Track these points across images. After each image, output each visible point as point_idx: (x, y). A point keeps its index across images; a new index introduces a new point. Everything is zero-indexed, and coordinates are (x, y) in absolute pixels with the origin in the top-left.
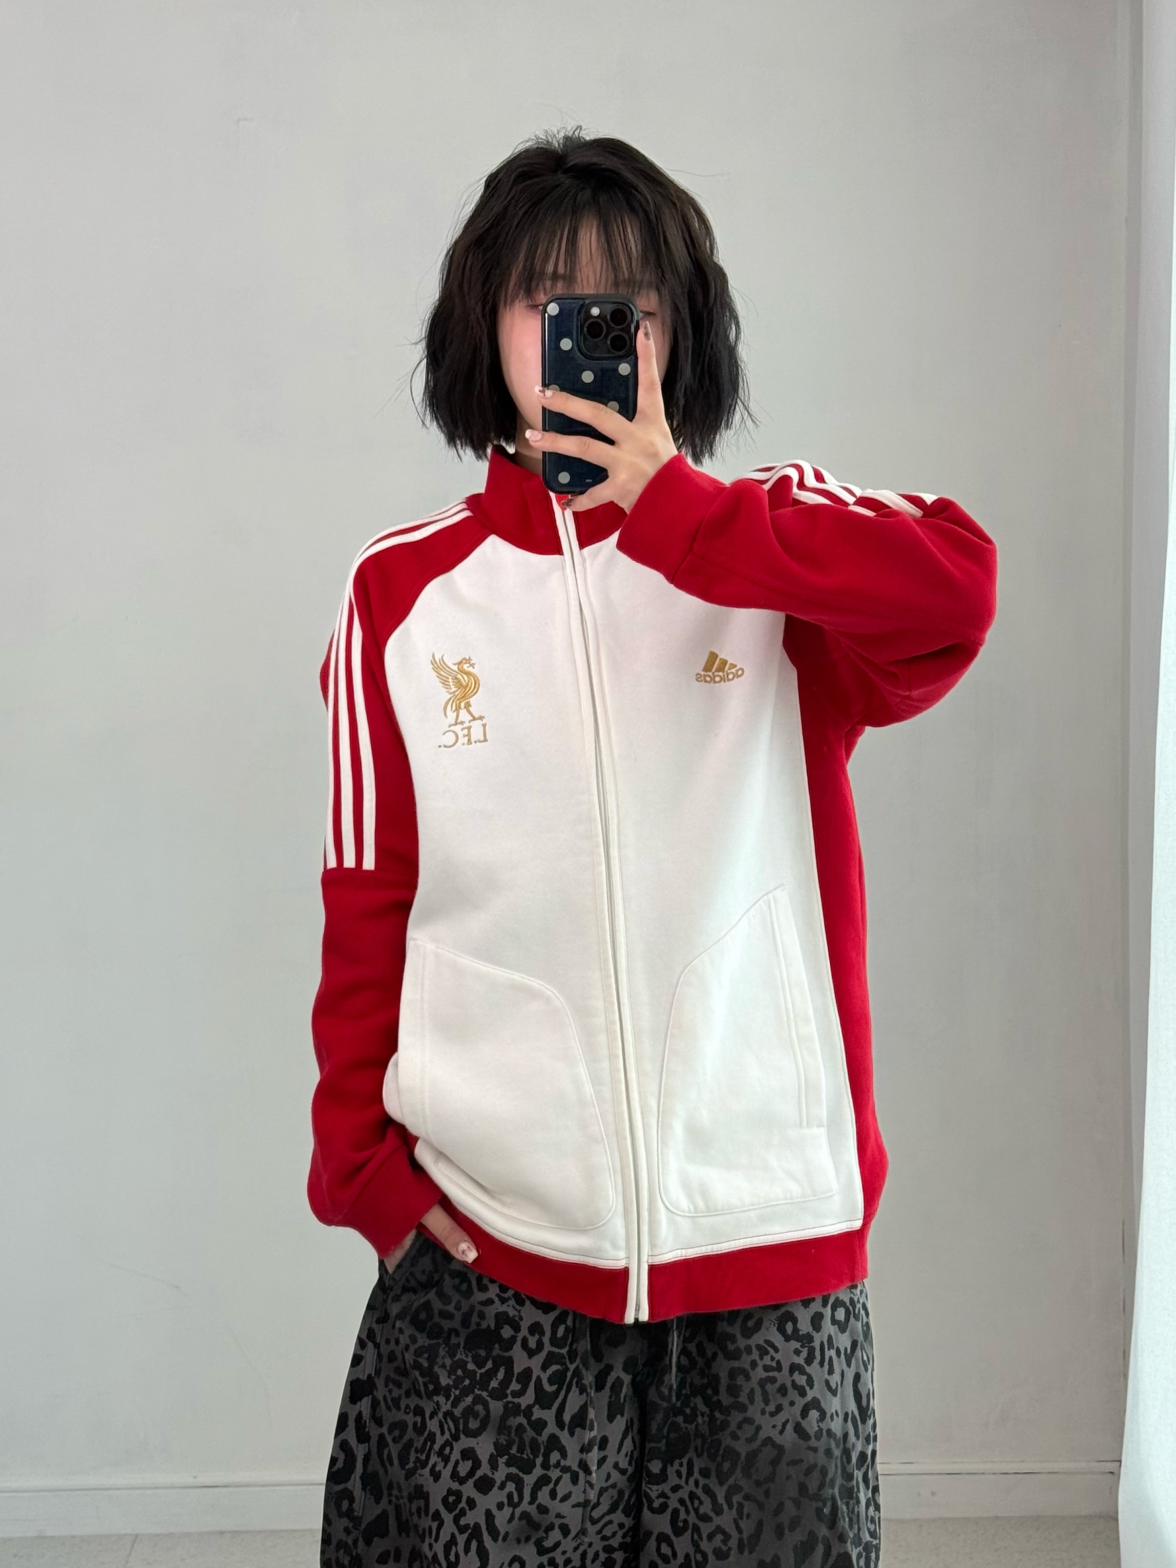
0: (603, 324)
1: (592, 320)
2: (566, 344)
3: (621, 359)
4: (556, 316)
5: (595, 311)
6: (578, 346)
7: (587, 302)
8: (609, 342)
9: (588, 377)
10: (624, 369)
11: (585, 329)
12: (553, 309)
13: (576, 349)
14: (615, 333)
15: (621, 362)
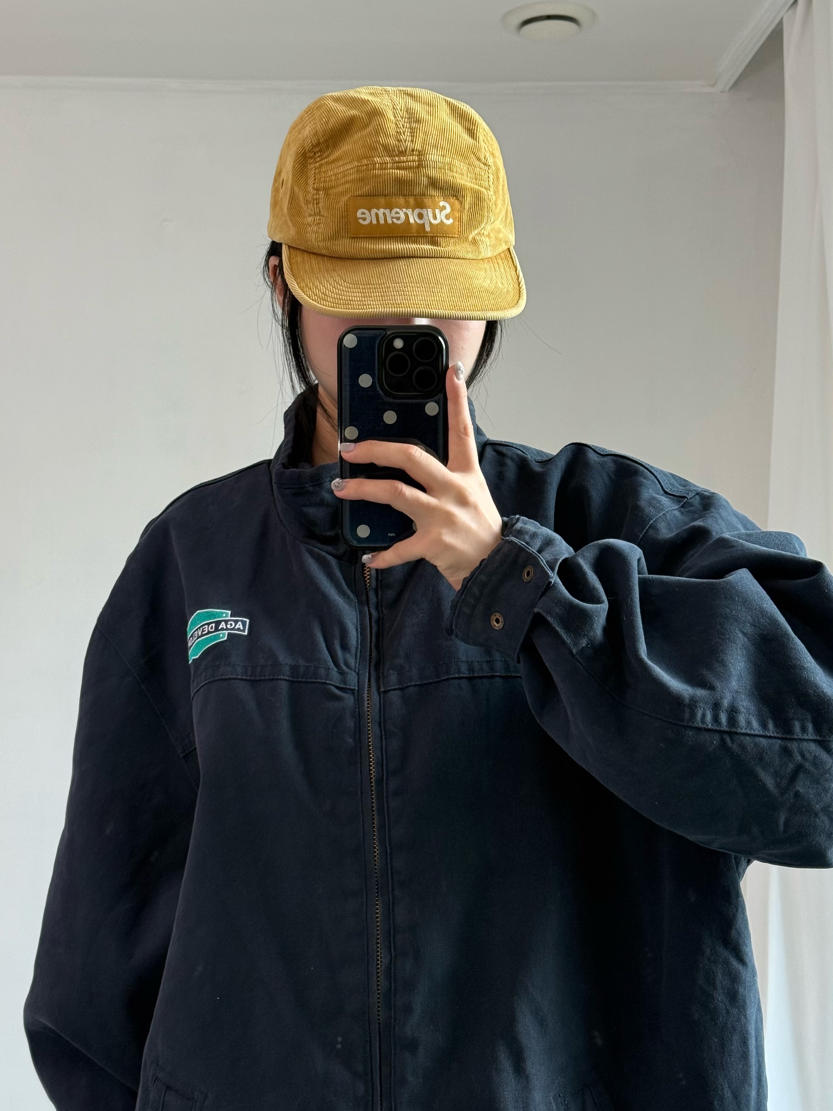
0: (407, 359)
1: (396, 353)
2: (365, 381)
3: (429, 396)
4: (353, 349)
5: (398, 344)
6: (380, 383)
7: (388, 333)
8: (414, 379)
9: (390, 417)
11: (387, 364)
12: (350, 341)
13: (377, 386)
14: (421, 368)
15: (428, 400)
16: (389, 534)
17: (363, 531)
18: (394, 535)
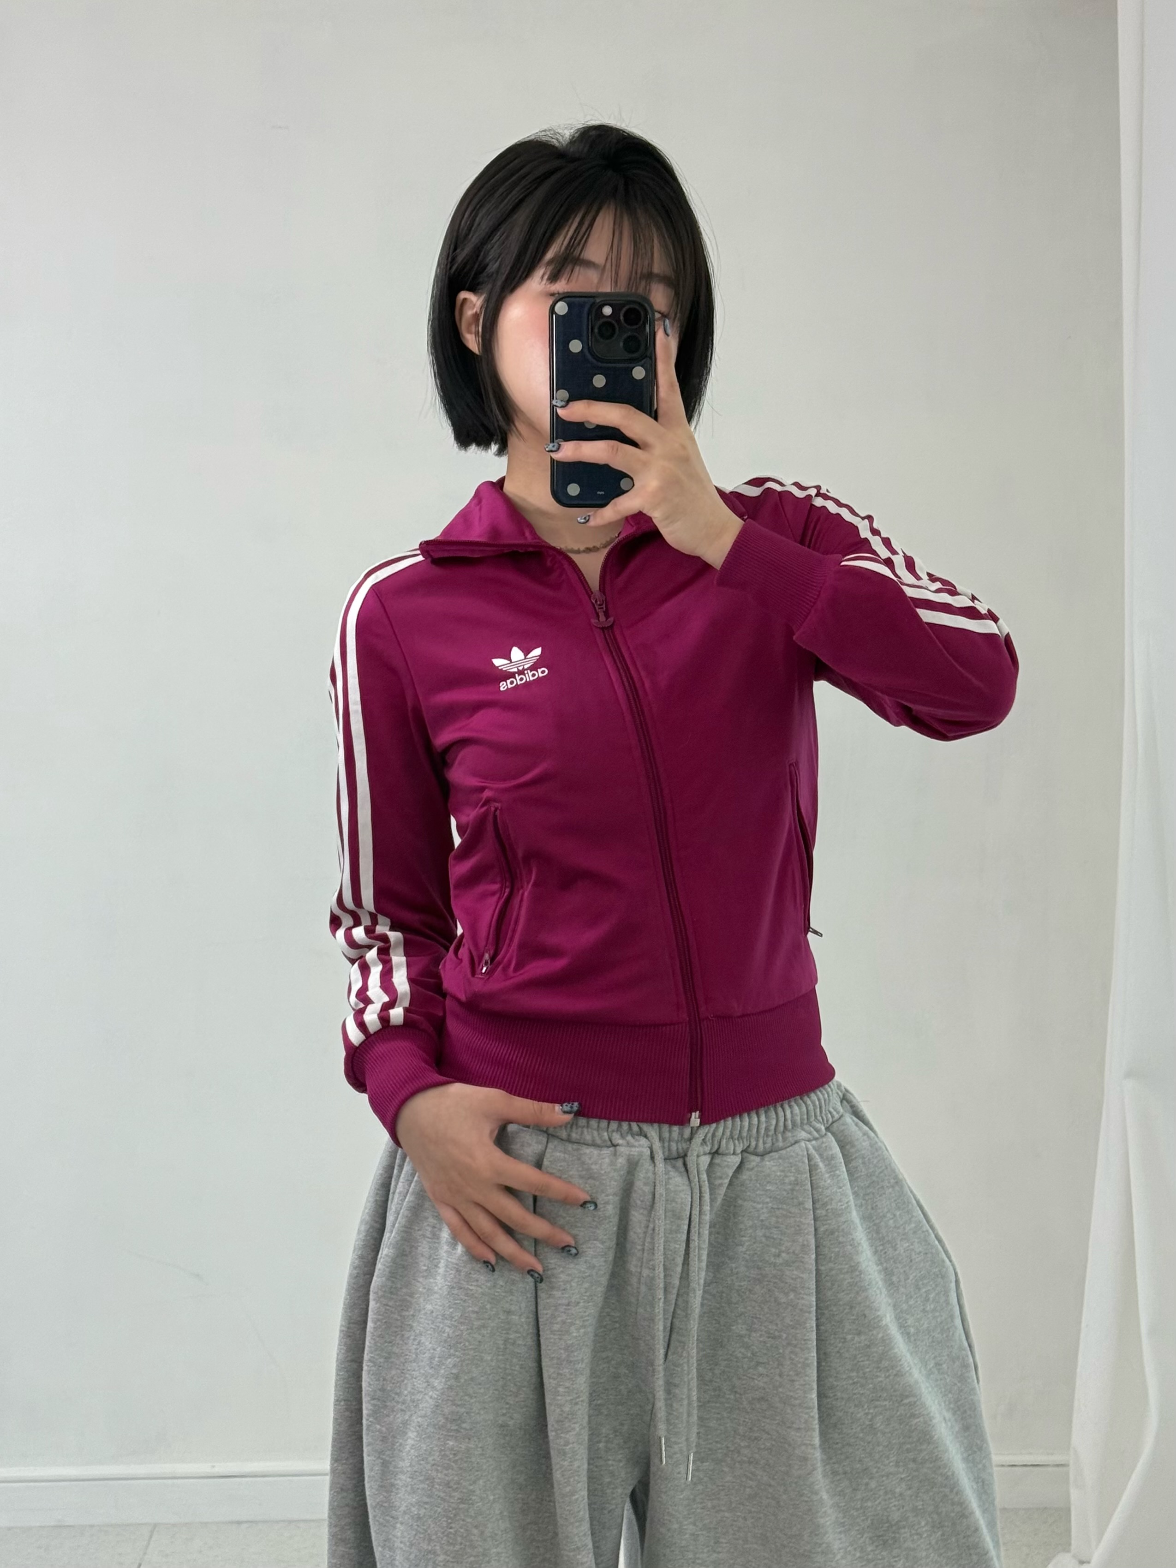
0: (616, 325)
1: (605, 320)
2: (576, 346)
3: (636, 361)
4: (563, 316)
5: (607, 311)
6: (589, 348)
7: (598, 300)
8: (621, 344)
9: (599, 381)
10: (639, 373)
11: (596, 330)
12: (562, 308)
13: (586, 351)
14: (629, 334)
15: (634, 365)
16: (598, 493)
17: (574, 490)
18: (603, 493)
